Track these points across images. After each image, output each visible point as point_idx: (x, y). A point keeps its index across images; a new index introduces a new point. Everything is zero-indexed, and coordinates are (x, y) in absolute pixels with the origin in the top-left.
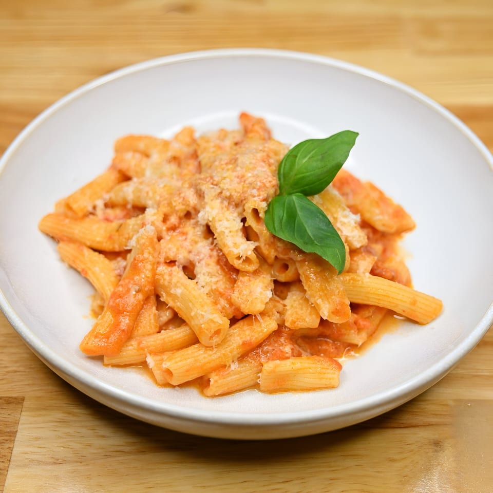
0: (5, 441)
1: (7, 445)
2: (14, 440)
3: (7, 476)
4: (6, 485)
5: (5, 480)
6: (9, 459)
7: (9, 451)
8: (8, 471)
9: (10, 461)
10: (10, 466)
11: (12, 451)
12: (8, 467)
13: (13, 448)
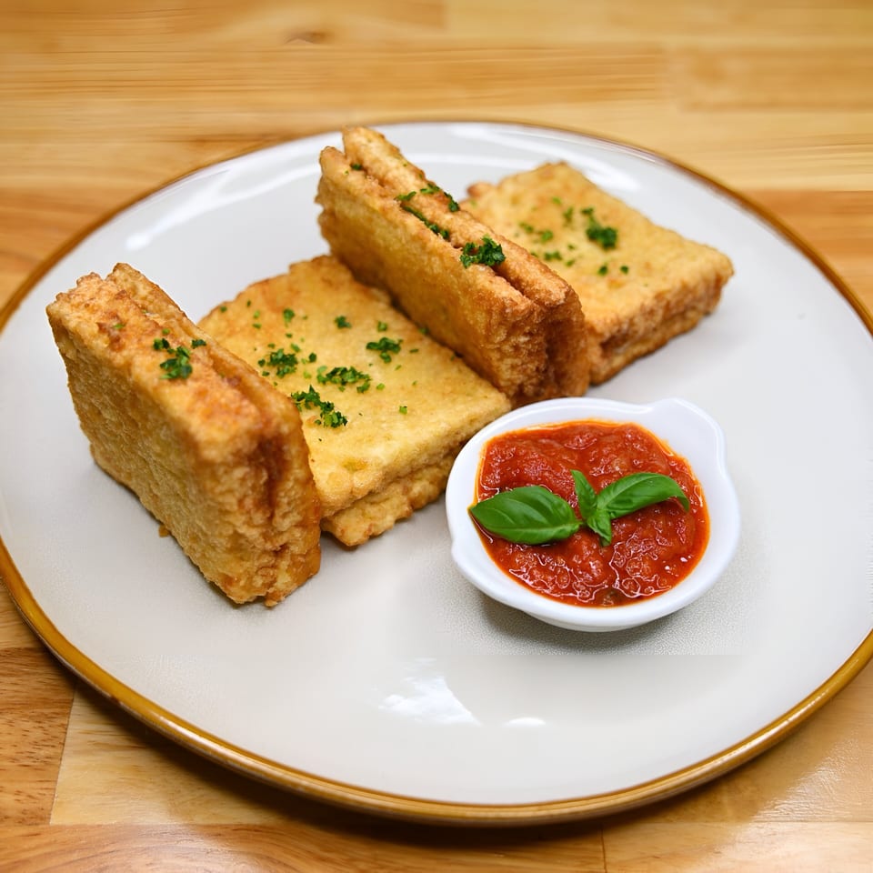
0: (54, 716)
1: (59, 721)
2: (69, 714)
3: (62, 768)
4: (59, 780)
5: (58, 773)
6: (62, 741)
7: (62, 729)
8: (61, 759)
9: (64, 744)
10: (65, 752)
11: (66, 729)
12: (62, 753)
13: (68, 725)
